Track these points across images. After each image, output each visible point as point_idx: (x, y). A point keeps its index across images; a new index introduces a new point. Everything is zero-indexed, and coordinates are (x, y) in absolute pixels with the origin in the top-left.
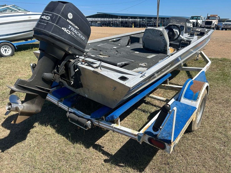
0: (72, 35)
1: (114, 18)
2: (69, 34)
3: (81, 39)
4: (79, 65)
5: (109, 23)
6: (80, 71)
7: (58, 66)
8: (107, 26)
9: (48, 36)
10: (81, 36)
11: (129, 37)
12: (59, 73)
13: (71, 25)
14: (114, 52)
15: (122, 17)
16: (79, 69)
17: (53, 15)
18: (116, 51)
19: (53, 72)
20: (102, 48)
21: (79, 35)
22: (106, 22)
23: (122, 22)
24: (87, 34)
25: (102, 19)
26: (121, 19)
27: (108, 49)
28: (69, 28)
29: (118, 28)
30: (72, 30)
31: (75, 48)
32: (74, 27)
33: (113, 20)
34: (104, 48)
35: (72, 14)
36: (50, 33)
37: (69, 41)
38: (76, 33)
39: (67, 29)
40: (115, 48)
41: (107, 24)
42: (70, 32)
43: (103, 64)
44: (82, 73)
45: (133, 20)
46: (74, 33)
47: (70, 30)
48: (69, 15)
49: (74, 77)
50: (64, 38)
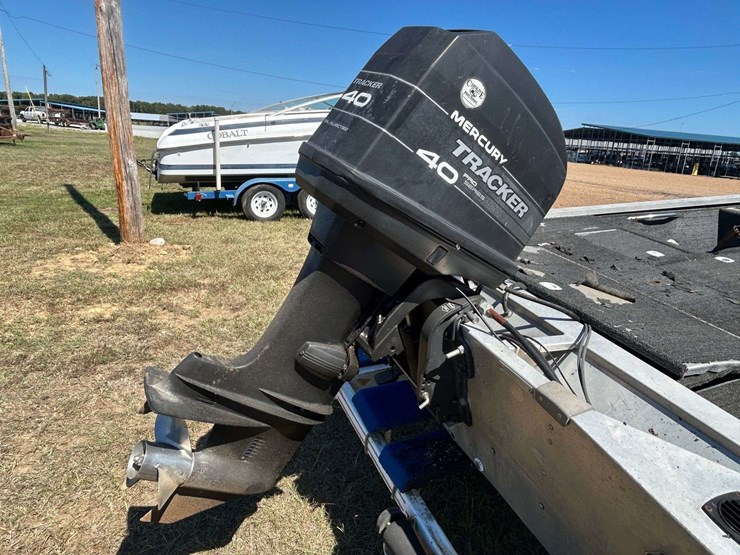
0: (464, 188)
1: (634, 143)
2: (452, 181)
3: (508, 211)
4: (472, 332)
5: (614, 157)
6: (472, 358)
7: (375, 319)
8: (607, 164)
9: (341, 184)
10: (512, 199)
11: (715, 213)
12: (373, 348)
13: (469, 140)
14: (650, 279)
15: (661, 141)
16: (467, 348)
17: (389, 85)
18: (665, 274)
19: (351, 338)
20: (596, 247)
21: (504, 190)
22: (606, 151)
23: (657, 156)
24: (544, 188)
25: (594, 144)
26: (655, 148)
27: (622, 257)
28: (457, 153)
29: (643, 172)
30: (470, 164)
31: (469, 252)
32: (481, 152)
33: (627, 149)
34: (603, 250)
35: (486, 85)
36: (355, 170)
37: (445, 216)
38: (488, 179)
39: (445, 156)
40: (658, 254)
41: (608, 157)
42: (456, 175)
43: (599, 344)
44: (477, 370)
45: (698, 151)
46: (479, 179)
47: (457, 163)
48: (466, 88)
49: (437, 377)
50: (422, 203)
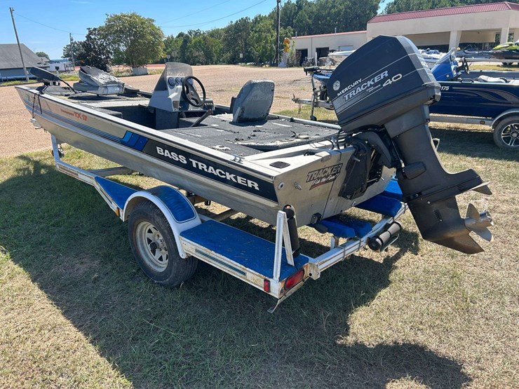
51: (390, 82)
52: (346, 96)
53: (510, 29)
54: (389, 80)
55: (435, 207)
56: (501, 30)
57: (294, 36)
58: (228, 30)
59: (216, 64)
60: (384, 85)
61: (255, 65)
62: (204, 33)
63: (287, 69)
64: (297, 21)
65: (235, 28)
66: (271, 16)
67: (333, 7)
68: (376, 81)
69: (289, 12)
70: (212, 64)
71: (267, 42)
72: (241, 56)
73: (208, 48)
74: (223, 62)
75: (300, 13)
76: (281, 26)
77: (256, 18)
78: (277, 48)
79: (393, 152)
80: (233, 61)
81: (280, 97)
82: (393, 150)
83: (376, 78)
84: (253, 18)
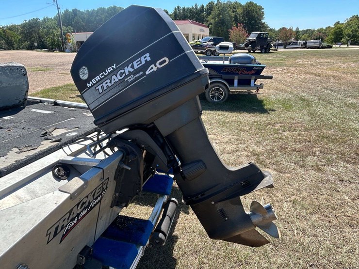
51: (155, 69)
52: (99, 87)
53: (193, 34)
54: (153, 66)
55: (219, 206)
56: (188, 34)
57: (74, 32)
58: (23, 26)
59: (17, 50)
60: (147, 73)
61: (48, 51)
62: (3, 27)
63: (70, 54)
64: (75, 23)
65: (29, 25)
66: (55, 19)
67: (98, 16)
68: (136, 67)
69: (68, 16)
70: (14, 50)
71: (54, 35)
72: (36, 44)
73: (8, 38)
74: (23, 48)
75: (76, 18)
76: (63, 25)
77: (44, 19)
78: (62, 40)
79: (167, 150)
80: (31, 48)
81: (64, 74)
82: (166, 148)
83: (135, 63)
84: (42, 19)
